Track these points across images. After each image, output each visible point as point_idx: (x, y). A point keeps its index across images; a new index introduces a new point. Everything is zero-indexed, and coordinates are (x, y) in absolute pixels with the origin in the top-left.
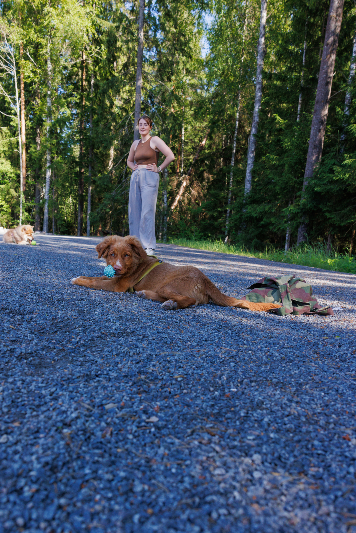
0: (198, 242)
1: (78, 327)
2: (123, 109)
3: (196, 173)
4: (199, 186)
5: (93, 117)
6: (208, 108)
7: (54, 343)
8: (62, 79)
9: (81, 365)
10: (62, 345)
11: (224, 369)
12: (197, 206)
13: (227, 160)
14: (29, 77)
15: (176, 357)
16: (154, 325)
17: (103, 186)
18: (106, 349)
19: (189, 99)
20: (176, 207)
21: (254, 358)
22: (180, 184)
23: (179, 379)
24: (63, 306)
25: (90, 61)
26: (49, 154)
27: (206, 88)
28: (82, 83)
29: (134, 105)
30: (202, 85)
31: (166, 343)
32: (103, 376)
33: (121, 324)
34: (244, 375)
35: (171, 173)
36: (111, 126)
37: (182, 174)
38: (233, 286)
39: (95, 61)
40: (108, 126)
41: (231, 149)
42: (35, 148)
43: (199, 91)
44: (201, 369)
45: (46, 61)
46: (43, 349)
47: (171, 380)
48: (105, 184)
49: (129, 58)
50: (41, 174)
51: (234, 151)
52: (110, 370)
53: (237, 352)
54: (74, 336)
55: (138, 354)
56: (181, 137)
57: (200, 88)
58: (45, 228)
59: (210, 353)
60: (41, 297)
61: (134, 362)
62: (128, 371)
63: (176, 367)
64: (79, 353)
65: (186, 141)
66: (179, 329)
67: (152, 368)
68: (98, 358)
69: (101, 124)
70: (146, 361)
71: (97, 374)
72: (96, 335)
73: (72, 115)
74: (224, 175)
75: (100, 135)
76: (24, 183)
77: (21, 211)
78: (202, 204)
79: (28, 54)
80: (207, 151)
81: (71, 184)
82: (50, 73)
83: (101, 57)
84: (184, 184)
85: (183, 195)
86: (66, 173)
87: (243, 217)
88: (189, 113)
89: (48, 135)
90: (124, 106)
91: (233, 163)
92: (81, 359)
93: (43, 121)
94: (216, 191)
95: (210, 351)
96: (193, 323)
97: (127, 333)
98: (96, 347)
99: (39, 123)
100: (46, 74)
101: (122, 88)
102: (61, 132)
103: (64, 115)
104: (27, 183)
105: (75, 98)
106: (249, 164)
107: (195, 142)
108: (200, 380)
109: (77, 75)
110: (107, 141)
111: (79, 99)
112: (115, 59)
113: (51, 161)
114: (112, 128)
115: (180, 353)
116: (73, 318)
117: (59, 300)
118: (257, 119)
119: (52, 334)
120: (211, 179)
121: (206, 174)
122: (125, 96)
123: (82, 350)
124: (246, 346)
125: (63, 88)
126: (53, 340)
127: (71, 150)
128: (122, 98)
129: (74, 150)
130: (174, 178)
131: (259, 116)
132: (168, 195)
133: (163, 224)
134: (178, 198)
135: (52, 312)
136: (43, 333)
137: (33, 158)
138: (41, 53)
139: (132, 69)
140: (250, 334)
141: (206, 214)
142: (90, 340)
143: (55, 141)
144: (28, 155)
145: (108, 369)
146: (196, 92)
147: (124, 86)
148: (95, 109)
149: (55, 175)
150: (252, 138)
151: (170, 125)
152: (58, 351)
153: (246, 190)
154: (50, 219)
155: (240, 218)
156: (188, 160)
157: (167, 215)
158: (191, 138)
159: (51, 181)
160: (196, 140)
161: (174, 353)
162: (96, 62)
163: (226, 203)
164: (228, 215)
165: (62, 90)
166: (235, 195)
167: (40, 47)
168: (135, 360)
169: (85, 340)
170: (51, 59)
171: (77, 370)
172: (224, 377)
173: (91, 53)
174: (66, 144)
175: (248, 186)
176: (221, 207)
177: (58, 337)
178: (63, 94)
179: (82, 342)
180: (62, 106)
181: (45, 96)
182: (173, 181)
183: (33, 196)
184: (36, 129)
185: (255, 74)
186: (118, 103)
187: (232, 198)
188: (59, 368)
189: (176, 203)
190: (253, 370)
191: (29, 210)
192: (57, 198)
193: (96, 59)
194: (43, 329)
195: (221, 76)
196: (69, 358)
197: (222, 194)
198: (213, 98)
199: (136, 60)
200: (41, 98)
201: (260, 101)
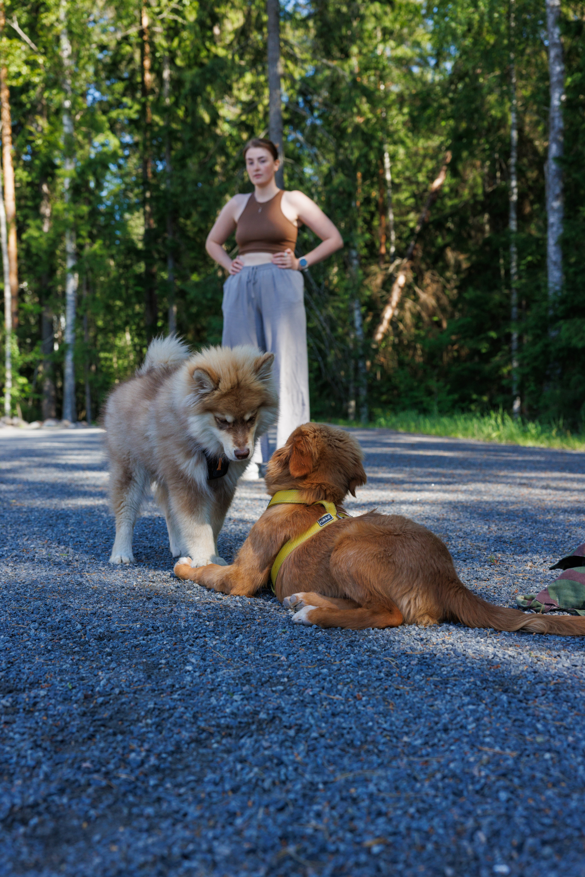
0: (445, 420)
1: (145, 717)
2: (241, 125)
3: (427, 253)
4: (438, 282)
5: (171, 148)
6: (442, 107)
7: (88, 771)
8: (96, 73)
9: (149, 831)
10: (107, 774)
11: (484, 811)
12: (436, 330)
13: (500, 219)
14: (19, 74)
15: (372, 787)
16: (323, 694)
17: (204, 302)
18: (210, 776)
19: (395, 89)
20: (385, 336)
21: (555, 772)
22: (389, 281)
23: (376, 849)
24: (110, 654)
25: (159, 29)
26: (71, 239)
27: (432, 62)
28: (143, 76)
29: (266, 114)
30: (421, 56)
31: (351, 744)
32: (199, 856)
33: (247, 698)
34: (528, 824)
35: (365, 257)
36: (215, 164)
37: (394, 257)
38: (526, 552)
39: (169, 29)
40: (209, 165)
41: (505, 192)
42: (39, 228)
43: (416, 70)
44: (430, 814)
45: (58, 39)
46: (61, 791)
47: (357, 853)
48: (209, 296)
49: (248, 16)
50: (54, 287)
51: (514, 198)
52: (215, 838)
53: (517, 760)
54: (134, 746)
55: (284, 783)
56: (384, 173)
57: (419, 64)
58: (68, 409)
59: (452, 765)
60: (56, 632)
61: (272, 809)
62: (258, 837)
63: (369, 813)
64: (146, 791)
65: (397, 181)
66: (384, 700)
67: (313, 822)
68: (190, 804)
69: (192, 163)
70: (300, 802)
71: (186, 851)
72: (185, 735)
73: (124, 146)
74: (496, 254)
75: (190, 188)
76: (15, 309)
77: (9, 375)
78: (449, 324)
79: (15, 26)
80: (449, 203)
81: (128, 304)
82: (67, 62)
83: (184, 18)
84: (401, 280)
85: (401, 305)
86: (114, 279)
87: (552, 348)
88: (398, 119)
89: (68, 196)
90: (243, 118)
91: (513, 225)
92: (150, 811)
93: (56, 167)
94: (479, 293)
95: (453, 760)
96: (418, 677)
97: (260, 722)
98: (186, 772)
99: (48, 171)
100: (58, 65)
101: (237, 81)
102: (99, 186)
103: (105, 149)
104: (20, 309)
105: (126, 111)
106: (553, 225)
107: (418, 183)
108: (423, 847)
109: (131, 60)
110: (207, 199)
111: (137, 112)
112: (216, 19)
113: (78, 255)
114: (218, 168)
115: (381, 772)
116: (133, 688)
117: (100, 638)
118: (558, 123)
119: (84, 743)
120: (465, 265)
121: (450, 255)
122: (244, 97)
123: (152, 782)
124: (540, 739)
125: (98, 88)
126: (84, 760)
127: (123, 225)
128: (238, 101)
129: (132, 223)
130: (374, 268)
131: (565, 117)
132: (363, 309)
133: (356, 380)
134: (388, 313)
135: (82, 679)
136: (62, 741)
137: (34, 250)
138: (46, 22)
139: (256, 37)
140: (555, 699)
141: (461, 347)
142: (172, 753)
143: (85, 209)
144: (24, 246)
145: (210, 834)
146: (410, 72)
147: (242, 75)
148: (176, 131)
149: (87, 285)
150: (552, 167)
151: (356, 154)
152: (96, 791)
153: (550, 285)
154: (78, 388)
155: (545, 352)
156: (405, 224)
157: (364, 357)
158: (407, 174)
159: (79, 300)
160: (421, 178)
161: (368, 774)
162: (173, 31)
163: (507, 318)
164: (515, 345)
165: (97, 95)
166: (528, 299)
167: (42, 9)
168: (276, 802)
169: (159, 756)
170: (70, 33)
171: (141, 844)
172: (481, 836)
173: (160, 13)
174: (110, 214)
175: (555, 276)
176: (496, 328)
177: (97, 753)
178: (101, 102)
179: (153, 760)
180: (99, 130)
181: (58, 111)
182: (375, 274)
183: (37, 338)
184: (39, 186)
185: (544, 26)
186: (229, 111)
187: (519, 305)
188: (99, 842)
189: (384, 327)
190: (550, 807)
191: (27, 371)
192: (95, 337)
193: (173, 25)
194: (62, 730)
195: (464, 36)
196: (121, 812)
197: (497, 297)
198: (451, 82)
199: (265, 18)
200: (48, 117)
201: (561, 83)
